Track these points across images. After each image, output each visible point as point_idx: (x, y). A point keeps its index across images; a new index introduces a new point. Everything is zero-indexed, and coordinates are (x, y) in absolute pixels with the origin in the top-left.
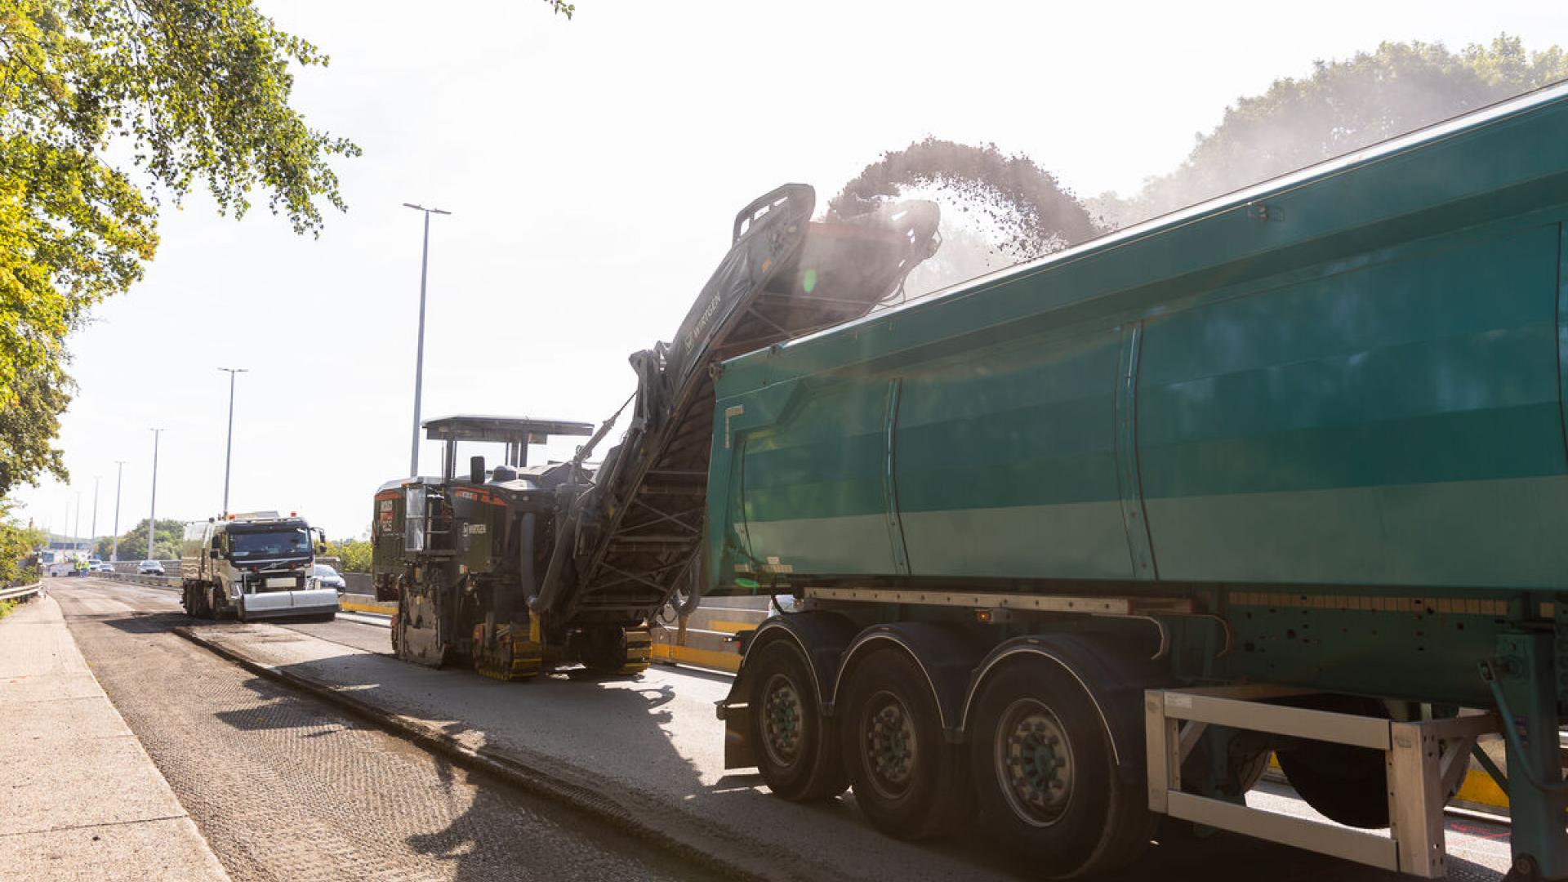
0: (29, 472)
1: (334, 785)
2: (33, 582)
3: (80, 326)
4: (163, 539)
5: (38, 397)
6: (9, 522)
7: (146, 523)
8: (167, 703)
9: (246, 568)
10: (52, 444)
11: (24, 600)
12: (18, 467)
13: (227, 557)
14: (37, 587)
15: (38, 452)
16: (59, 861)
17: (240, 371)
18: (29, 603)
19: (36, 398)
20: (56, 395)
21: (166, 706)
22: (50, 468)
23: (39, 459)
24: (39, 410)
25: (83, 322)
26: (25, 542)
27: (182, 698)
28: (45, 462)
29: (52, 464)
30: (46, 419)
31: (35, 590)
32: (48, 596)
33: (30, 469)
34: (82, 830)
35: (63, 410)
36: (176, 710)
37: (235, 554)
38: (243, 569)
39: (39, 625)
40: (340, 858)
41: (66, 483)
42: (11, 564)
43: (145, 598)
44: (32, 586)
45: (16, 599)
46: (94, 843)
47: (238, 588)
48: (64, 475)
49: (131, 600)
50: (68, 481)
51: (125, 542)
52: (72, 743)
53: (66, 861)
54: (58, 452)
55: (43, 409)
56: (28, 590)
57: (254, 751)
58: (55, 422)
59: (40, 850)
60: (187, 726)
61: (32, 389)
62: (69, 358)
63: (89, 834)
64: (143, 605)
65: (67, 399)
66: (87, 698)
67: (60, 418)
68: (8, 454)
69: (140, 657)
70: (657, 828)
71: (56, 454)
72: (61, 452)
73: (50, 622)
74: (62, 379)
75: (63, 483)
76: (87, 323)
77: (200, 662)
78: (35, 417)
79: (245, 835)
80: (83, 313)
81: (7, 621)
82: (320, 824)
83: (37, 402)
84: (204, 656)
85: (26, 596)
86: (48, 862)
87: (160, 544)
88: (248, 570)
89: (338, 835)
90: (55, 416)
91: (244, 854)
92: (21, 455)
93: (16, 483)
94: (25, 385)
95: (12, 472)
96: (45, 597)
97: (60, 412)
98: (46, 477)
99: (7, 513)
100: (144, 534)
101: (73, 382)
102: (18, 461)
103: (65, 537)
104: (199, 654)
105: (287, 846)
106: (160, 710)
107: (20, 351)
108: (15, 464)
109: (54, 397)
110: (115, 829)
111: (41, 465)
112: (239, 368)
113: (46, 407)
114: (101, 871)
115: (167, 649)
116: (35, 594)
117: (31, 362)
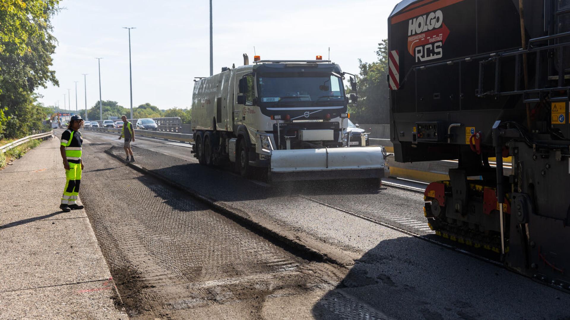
0: (42, 82)
1: (147, 209)
2: (49, 131)
3: (56, 12)
4: (107, 110)
5: (41, 47)
6: (37, 104)
7: (99, 102)
8: (94, 180)
9: (280, 117)
10: (51, 68)
11: (46, 139)
12: (37, 79)
13: (257, 102)
14: (51, 133)
15: (45, 72)
16: (39, 230)
17: (132, 28)
18: (48, 140)
19: (40, 47)
20: (49, 46)
21: (94, 181)
22: (51, 79)
23: (45, 76)
24: (41, 53)
25: (57, 10)
26: (45, 113)
27: (101, 178)
28: (48, 76)
29: (51, 77)
30: (45, 57)
31: (50, 134)
32: (56, 137)
33: (42, 80)
34: (49, 221)
35: (53, 52)
36: (97, 182)
37: (265, 100)
38: (276, 117)
39: (50, 150)
40: (139, 231)
41: (57, 86)
42: (39, 123)
43: (96, 137)
44: (48, 133)
45: (42, 138)
46: (52, 225)
47: (270, 139)
48: (56, 83)
49: (90, 139)
50: (58, 85)
51: (91, 112)
52: (53, 194)
53: (41, 230)
54: (53, 72)
55: (44, 53)
56: (47, 134)
57: (121, 197)
58: (49, 58)
59: (34, 227)
60: (99, 188)
61: (38, 43)
62: (52, 28)
63: (52, 222)
64: (95, 140)
65: (54, 47)
66: (63, 178)
67: (52, 56)
68: (32, 74)
69: (89, 162)
70: (257, 222)
71: (53, 73)
72: (54, 72)
73: (55, 148)
74: (50, 37)
75: (56, 86)
76: (58, 11)
77: (112, 164)
78: (40, 57)
79: (108, 224)
80: (56, 6)
81: (38, 148)
82: (137, 221)
83: (41, 50)
84: (115, 162)
85: (47, 137)
86: (35, 230)
87: (106, 113)
88: (282, 119)
89: (141, 225)
90: (50, 55)
91: (106, 230)
92: (37, 74)
93: (36, 87)
94: (35, 42)
95: (34, 82)
96: (55, 137)
97: (52, 53)
98: (49, 83)
99: (36, 100)
100: (99, 108)
101: (55, 39)
102: (36, 76)
103: (65, 110)
104: (113, 161)
105: (122, 228)
106: (91, 182)
107: (27, 28)
108: (35, 78)
109: (48, 47)
110: (61, 221)
111: (46, 78)
112: (131, 27)
113: (44, 51)
114: (53, 233)
115: (100, 159)
116: (50, 136)
117: (32, 33)
